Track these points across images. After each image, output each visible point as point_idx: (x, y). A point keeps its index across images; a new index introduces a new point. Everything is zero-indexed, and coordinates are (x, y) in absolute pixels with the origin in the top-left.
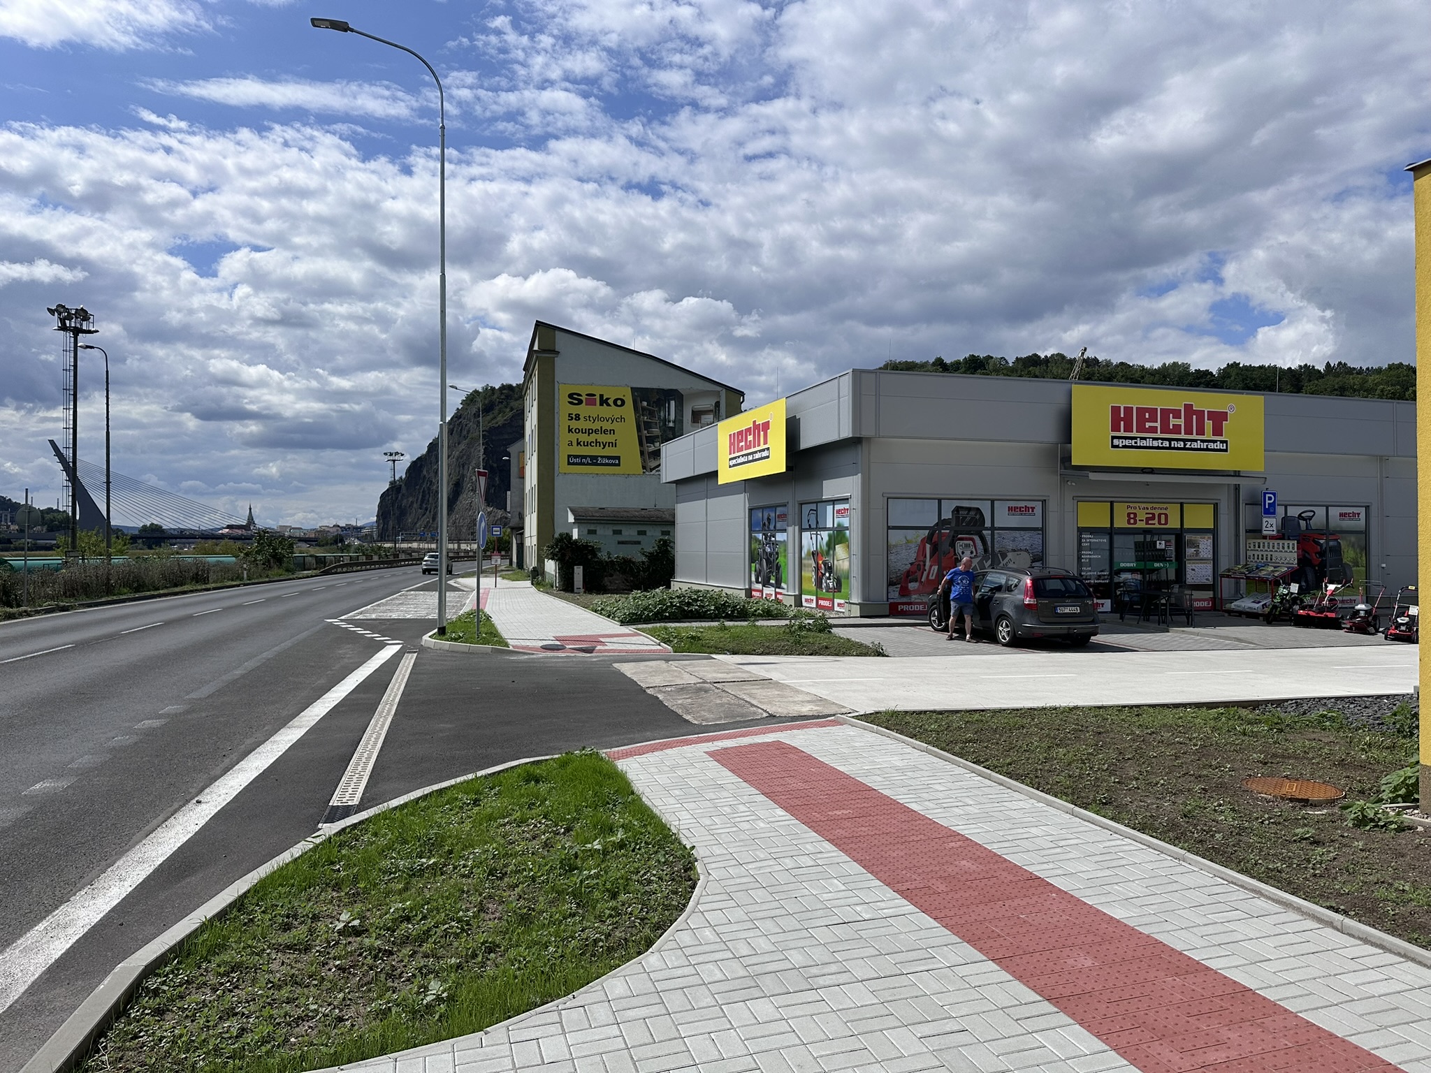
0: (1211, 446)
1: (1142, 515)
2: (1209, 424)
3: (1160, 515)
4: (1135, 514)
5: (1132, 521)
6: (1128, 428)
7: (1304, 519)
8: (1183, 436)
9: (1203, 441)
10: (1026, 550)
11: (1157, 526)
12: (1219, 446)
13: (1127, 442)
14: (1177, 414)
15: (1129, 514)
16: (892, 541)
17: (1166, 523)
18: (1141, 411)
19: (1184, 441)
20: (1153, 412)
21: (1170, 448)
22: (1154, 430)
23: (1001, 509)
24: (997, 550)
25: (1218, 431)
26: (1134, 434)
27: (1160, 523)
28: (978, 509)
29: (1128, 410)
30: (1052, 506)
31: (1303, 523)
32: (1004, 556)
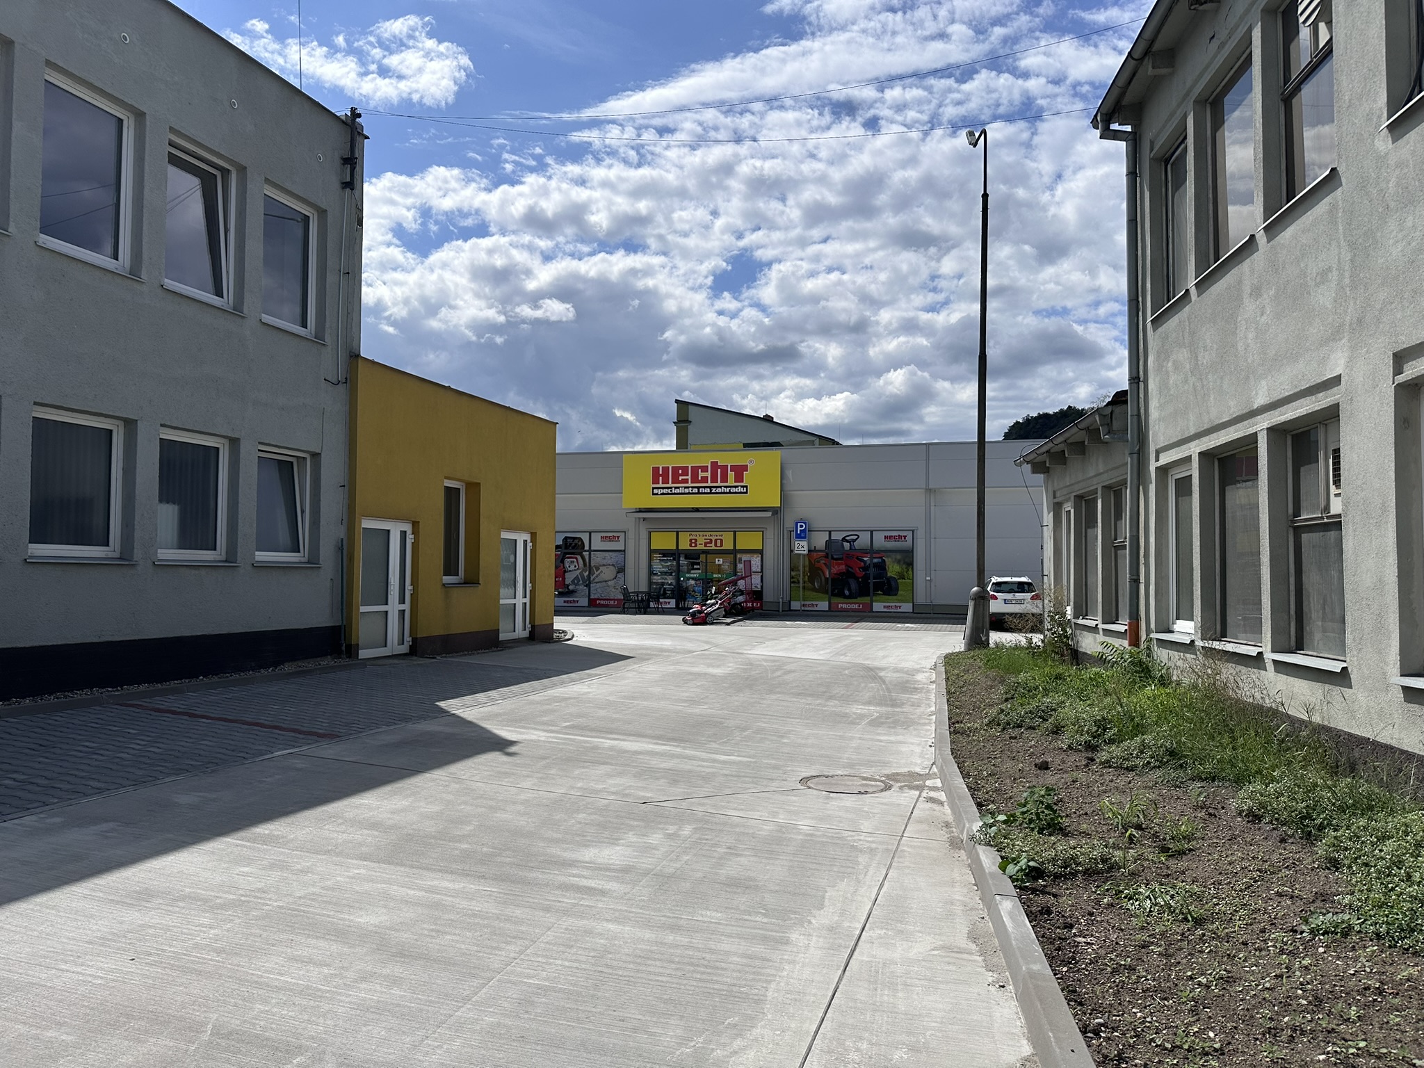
0: (733, 490)
1: (701, 540)
2: (731, 475)
3: (716, 540)
4: (696, 540)
5: (693, 545)
6: (665, 481)
7: (847, 541)
8: (709, 484)
9: (726, 487)
10: (613, 565)
11: (714, 548)
12: (740, 489)
13: (663, 491)
14: (704, 469)
15: (691, 540)
17: (721, 546)
18: (675, 469)
19: (710, 487)
20: (685, 469)
21: (699, 493)
22: (686, 481)
23: (596, 538)
24: (592, 565)
25: (739, 478)
26: (670, 485)
27: (716, 546)
28: (580, 539)
29: (666, 469)
30: (631, 535)
31: (847, 545)
32: (598, 569)
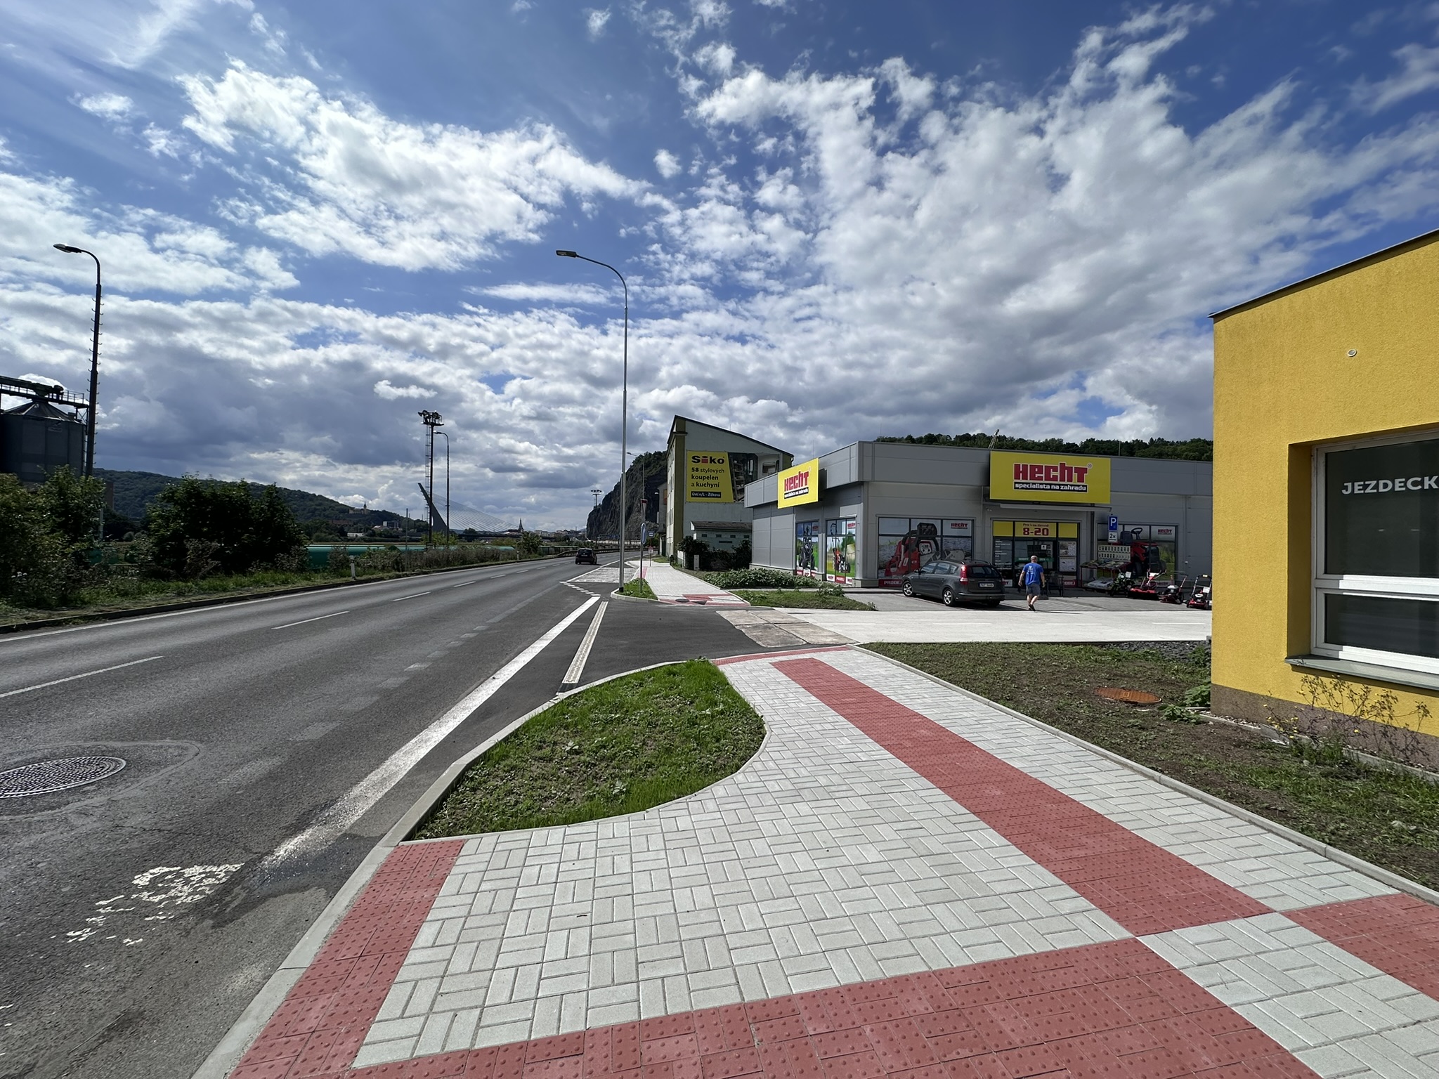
0: (1076, 488)
1: (1032, 529)
2: (1075, 475)
3: (1044, 529)
4: (1028, 529)
5: (1026, 533)
6: (1025, 477)
8: (1059, 482)
9: (1071, 485)
10: (962, 549)
11: (1042, 536)
12: (1081, 488)
13: (1024, 486)
15: (1024, 529)
16: (881, 543)
17: (1048, 535)
18: (1033, 468)
19: (1060, 485)
21: (1050, 489)
22: (1041, 478)
23: (947, 525)
24: (944, 549)
25: (1081, 479)
26: (1028, 481)
27: (1044, 534)
28: (933, 525)
29: (1025, 467)
30: (978, 523)
31: (1134, 536)
32: (948, 552)
